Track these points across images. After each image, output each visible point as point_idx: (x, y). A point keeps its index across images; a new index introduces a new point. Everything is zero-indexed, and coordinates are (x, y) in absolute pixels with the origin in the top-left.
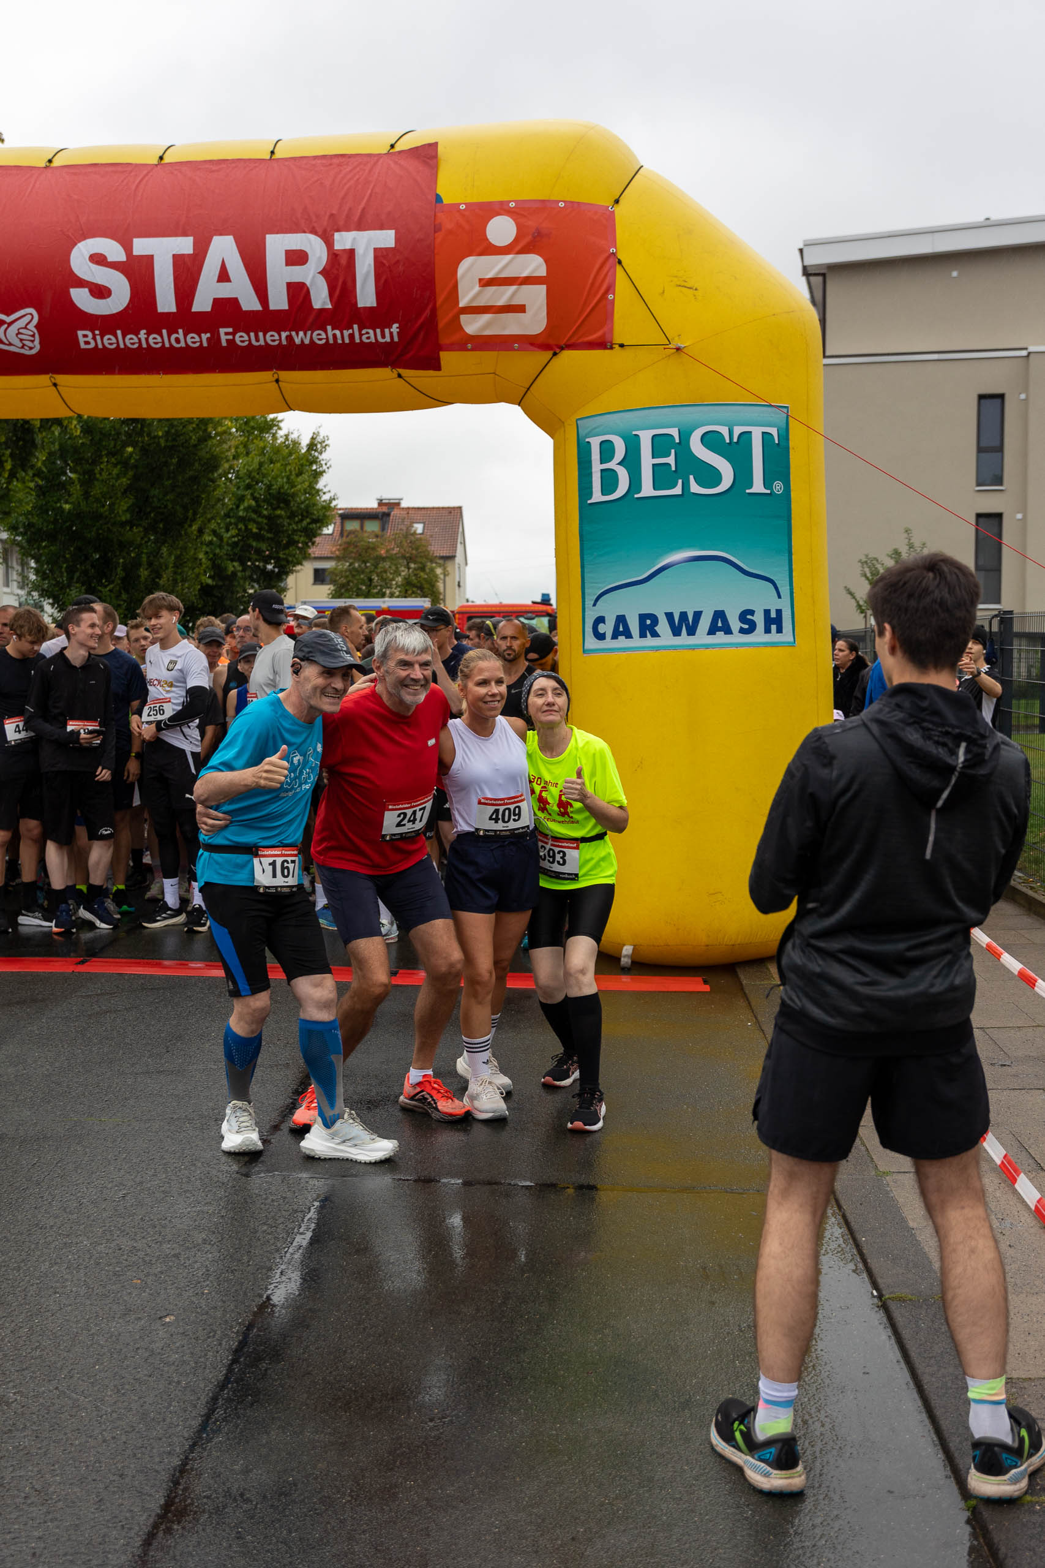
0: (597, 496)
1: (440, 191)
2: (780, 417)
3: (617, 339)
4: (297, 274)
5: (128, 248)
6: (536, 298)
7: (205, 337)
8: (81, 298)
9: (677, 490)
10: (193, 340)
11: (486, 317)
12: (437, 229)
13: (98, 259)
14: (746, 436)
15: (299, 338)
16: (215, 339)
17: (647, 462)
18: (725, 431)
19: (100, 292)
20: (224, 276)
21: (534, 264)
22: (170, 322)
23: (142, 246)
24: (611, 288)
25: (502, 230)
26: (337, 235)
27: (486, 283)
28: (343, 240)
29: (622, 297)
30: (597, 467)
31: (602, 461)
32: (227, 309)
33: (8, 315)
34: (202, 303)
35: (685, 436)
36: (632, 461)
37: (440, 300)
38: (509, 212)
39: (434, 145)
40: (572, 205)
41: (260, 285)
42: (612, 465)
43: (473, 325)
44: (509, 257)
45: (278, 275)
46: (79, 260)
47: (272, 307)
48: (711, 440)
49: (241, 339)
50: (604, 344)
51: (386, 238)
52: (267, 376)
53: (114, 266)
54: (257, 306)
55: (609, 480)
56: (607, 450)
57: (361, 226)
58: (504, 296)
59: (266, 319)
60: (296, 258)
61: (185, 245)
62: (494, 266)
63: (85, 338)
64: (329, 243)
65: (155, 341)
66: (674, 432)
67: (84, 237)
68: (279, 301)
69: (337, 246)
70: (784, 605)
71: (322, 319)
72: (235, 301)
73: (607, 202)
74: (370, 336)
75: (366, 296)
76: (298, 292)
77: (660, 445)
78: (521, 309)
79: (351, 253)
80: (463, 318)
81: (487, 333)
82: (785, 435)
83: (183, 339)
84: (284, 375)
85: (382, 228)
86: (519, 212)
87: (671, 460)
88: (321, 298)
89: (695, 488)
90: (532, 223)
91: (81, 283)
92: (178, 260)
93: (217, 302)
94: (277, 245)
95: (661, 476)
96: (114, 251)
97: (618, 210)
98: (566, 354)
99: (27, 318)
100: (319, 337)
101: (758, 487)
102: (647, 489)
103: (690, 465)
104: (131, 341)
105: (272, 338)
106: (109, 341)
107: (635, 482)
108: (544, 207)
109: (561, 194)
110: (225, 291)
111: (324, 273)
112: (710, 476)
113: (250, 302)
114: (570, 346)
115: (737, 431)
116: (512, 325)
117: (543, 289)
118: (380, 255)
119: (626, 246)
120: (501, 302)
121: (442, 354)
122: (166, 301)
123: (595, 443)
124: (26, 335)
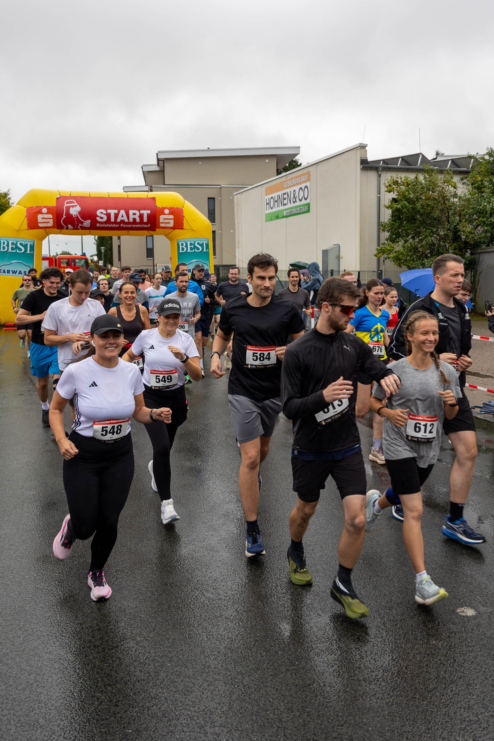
0: (181, 251)
1: (157, 205)
2: (207, 240)
3: (184, 228)
4: (134, 216)
5: (107, 211)
6: (172, 222)
7: (118, 225)
8: (98, 219)
9: (193, 251)
10: (116, 226)
11: (164, 224)
12: (157, 210)
13: (101, 213)
14: (203, 243)
15: (134, 226)
16: (120, 226)
17: (189, 247)
18: (200, 242)
19: (102, 218)
20: (122, 216)
21: (172, 217)
22: (113, 223)
23: (109, 211)
24: (183, 221)
25: (167, 211)
26: (141, 211)
27: (164, 219)
28: (142, 212)
29: (185, 222)
30: (181, 247)
31: (182, 246)
32: (122, 222)
33: (85, 220)
34: (119, 220)
35: (194, 243)
36: (186, 246)
37: (157, 221)
38: (168, 209)
39: (155, 198)
40: (177, 208)
41: (128, 217)
42: (183, 247)
43: (161, 225)
44: (167, 216)
45: (131, 217)
46: (98, 213)
47: (130, 221)
48: (198, 243)
49: (124, 226)
50: (182, 229)
51: (149, 212)
52: (127, 231)
53: (105, 214)
54: (128, 221)
55: (183, 249)
56: (182, 245)
57: (145, 209)
58: (167, 221)
59: (129, 223)
60: (134, 214)
61: (116, 211)
62: (166, 217)
63: (98, 225)
64: (140, 212)
65: (110, 226)
66: (193, 242)
67: (99, 209)
68: (131, 220)
69: (141, 213)
70: (209, 268)
71: (138, 223)
72: (124, 220)
73: (182, 207)
74: (145, 226)
75: (145, 220)
76: (134, 219)
77: (191, 244)
78: (169, 223)
79: (143, 214)
80: (160, 224)
81: (164, 226)
82: (208, 243)
83: (114, 225)
84: (129, 231)
85: (148, 210)
86: (169, 209)
87: (192, 246)
88: (138, 220)
89: (196, 251)
90: (171, 211)
91: (98, 216)
92: (115, 214)
93: (121, 221)
94: (131, 212)
95: (191, 249)
96: (104, 212)
97: (184, 209)
98: (176, 230)
99: (89, 221)
100: (137, 226)
101: (205, 250)
102: (189, 251)
103: (195, 247)
104: (106, 226)
105: (129, 226)
106: (102, 225)
107: (187, 250)
108: (173, 208)
109: (175, 206)
110: (122, 219)
111: (139, 216)
112: (198, 249)
113: (126, 220)
114: (177, 229)
115: (202, 242)
116: (168, 225)
117: (173, 220)
118: (148, 214)
119: (185, 214)
120: (167, 222)
121: (157, 229)
122: (113, 220)
123: (180, 243)
124: (88, 224)
